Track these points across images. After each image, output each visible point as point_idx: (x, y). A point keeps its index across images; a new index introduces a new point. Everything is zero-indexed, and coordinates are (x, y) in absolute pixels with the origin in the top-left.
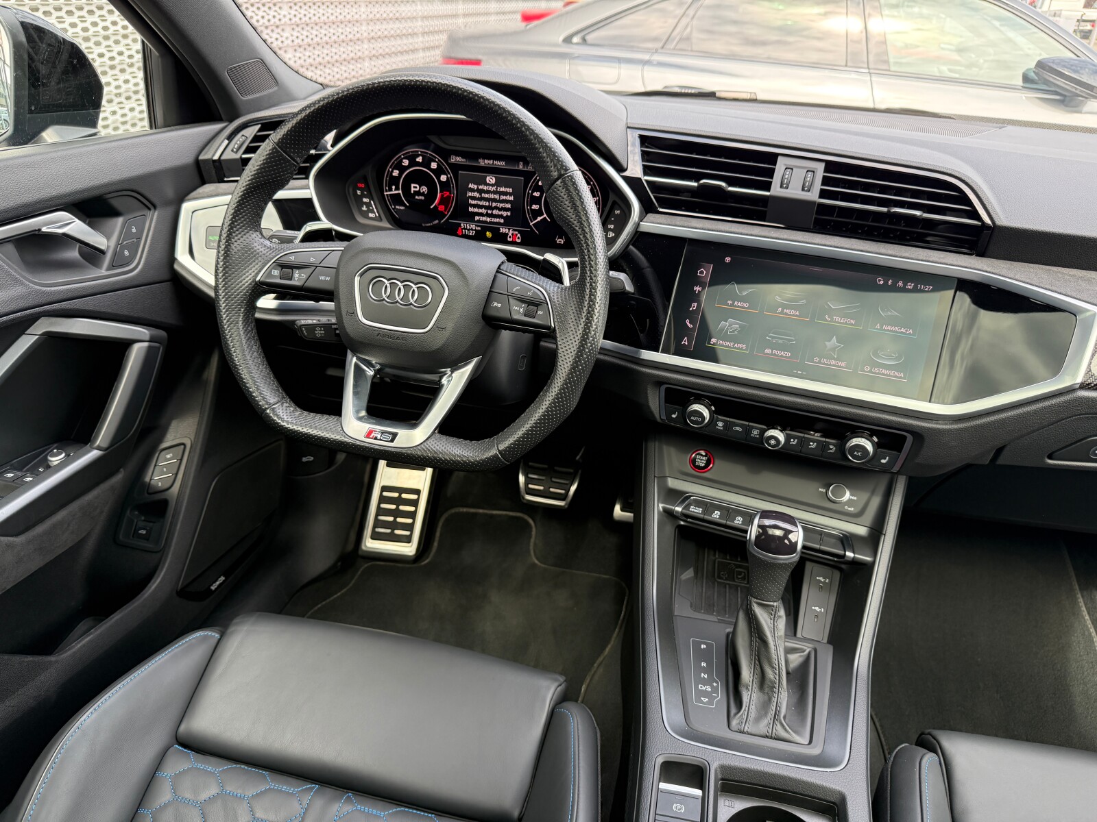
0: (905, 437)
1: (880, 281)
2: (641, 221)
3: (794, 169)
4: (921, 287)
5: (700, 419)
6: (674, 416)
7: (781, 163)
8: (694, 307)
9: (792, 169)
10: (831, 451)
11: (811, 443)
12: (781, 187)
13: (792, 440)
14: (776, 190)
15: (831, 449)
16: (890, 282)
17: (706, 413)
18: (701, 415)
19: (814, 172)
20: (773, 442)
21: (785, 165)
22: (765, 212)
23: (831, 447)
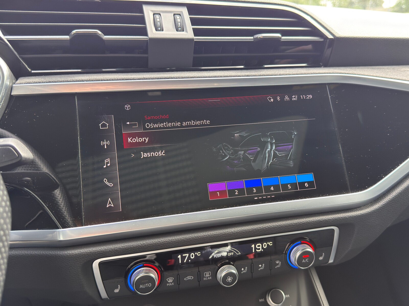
0: (333, 230)
1: (270, 99)
2: (14, 84)
3: (161, 14)
4: (303, 97)
5: (150, 285)
6: (117, 291)
7: (148, 12)
8: (107, 163)
9: (160, 14)
10: (278, 266)
11: (260, 266)
12: (157, 30)
13: (243, 269)
14: (152, 33)
15: (278, 264)
16: (278, 98)
17: (154, 275)
18: (149, 279)
19: (180, 15)
20: (230, 279)
21: (152, 11)
22: (147, 58)
23: (277, 262)
